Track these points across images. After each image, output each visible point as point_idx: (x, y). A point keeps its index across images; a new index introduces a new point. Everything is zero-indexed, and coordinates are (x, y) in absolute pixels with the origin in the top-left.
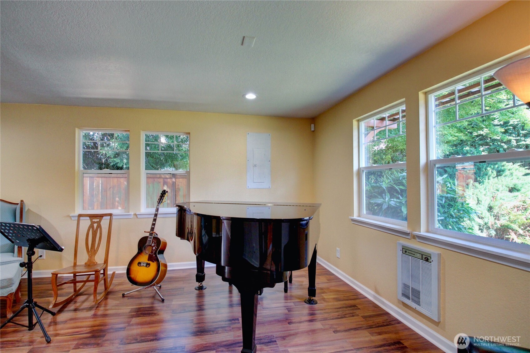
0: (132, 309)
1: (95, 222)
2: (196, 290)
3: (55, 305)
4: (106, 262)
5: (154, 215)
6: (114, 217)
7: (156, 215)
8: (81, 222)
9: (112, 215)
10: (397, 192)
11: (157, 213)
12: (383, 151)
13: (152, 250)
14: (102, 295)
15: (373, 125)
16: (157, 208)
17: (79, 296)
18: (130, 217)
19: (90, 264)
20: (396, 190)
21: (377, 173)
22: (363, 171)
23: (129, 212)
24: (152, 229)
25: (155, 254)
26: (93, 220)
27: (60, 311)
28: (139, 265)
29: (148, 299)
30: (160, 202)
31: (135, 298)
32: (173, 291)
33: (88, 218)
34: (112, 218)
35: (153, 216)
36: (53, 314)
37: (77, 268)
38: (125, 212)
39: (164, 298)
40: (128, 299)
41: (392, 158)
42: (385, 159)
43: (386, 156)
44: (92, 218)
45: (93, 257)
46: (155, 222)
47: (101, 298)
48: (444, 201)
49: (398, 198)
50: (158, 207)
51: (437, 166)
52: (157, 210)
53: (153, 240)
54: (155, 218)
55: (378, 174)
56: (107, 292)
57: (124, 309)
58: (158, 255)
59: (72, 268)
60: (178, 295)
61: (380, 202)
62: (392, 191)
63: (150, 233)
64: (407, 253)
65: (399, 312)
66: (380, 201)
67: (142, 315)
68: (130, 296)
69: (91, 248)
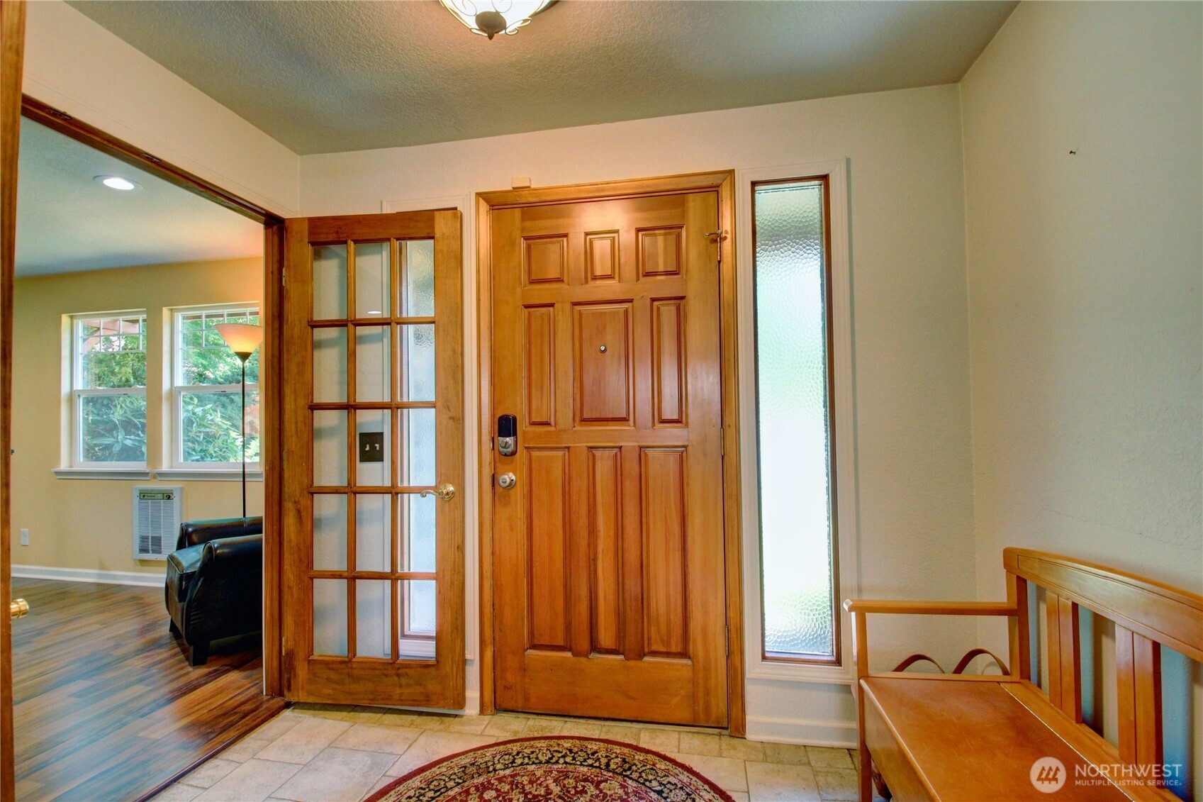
10: (137, 428)
12: (114, 357)
15: (98, 326)
20: (136, 424)
21: (100, 401)
22: (79, 396)
41: (134, 373)
42: (119, 373)
43: (121, 368)
48: (202, 437)
49: (138, 436)
51: (182, 393)
55: (102, 402)
61: (108, 443)
62: (128, 426)
64: (146, 497)
65: (136, 577)
66: (108, 441)
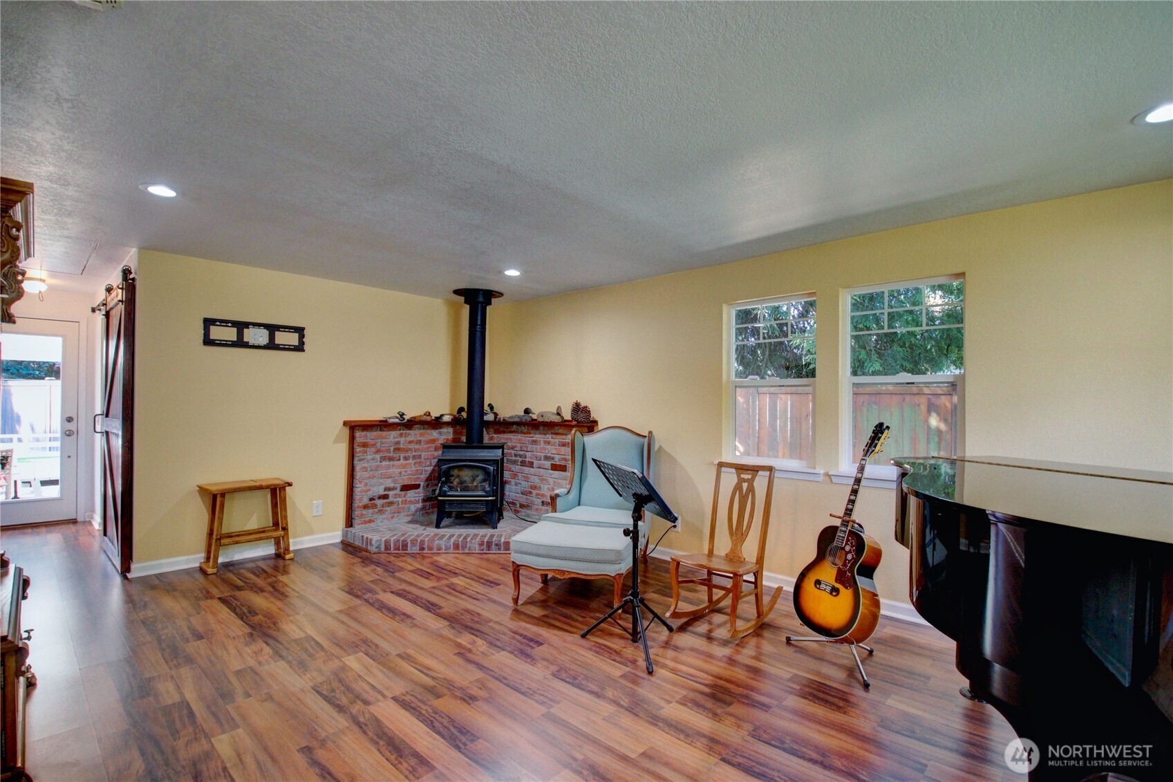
0: (796, 675)
1: (745, 481)
2: (964, 695)
3: (675, 615)
4: (760, 560)
5: (853, 479)
6: (777, 474)
7: (858, 481)
8: (723, 475)
9: (774, 470)
11: (859, 475)
13: (846, 559)
14: (749, 624)
16: (860, 464)
17: (715, 613)
18: (817, 479)
19: (733, 557)
23: (815, 468)
24: (849, 512)
25: (851, 570)
26: (742, 476)
27: (683, 628)
28: (818, 586)
29: (836, 667)
30: (868, 450)
31: (810, 656)
32: (898, 674)
33: (734, 470)
34: (774, 475)
35: (852, 481)
36: (670, 629)
37: (714, 559)
38: (809, 468)
39: (869, 682)
40: (795, 652)
44: (740, 471)
45: (739, 547)
46: (856, 496)
47: (746, 630)
50: (863, 462)
52: (861, 469)
53: (848, 537)
54: (856, 487)
56: (760, 623)
57: (781, 669)
58: (856, 576)
59: (706, 557)
60: (908, 688)
63: (843, 521)
67: (810, 698)
68: (800, 648)
69: (736, 529)
